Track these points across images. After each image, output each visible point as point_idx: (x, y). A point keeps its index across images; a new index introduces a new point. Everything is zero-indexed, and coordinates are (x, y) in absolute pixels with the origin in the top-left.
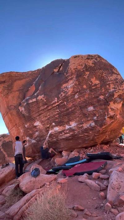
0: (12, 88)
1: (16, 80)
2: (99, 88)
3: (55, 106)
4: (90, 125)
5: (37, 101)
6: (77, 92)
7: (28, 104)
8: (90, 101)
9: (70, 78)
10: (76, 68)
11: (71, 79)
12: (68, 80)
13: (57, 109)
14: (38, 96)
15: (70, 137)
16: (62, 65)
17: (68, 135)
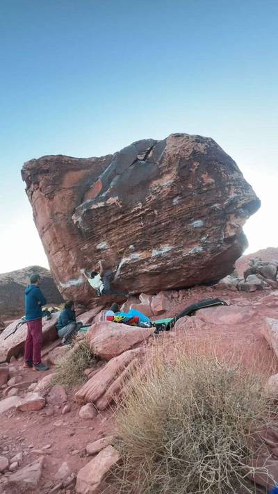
0: (61, 184)
1: (67, 171)
2: (215, 191)
3: (138, 217)
4: (195, 250)
5: (105, 207)
6: (178, 195)
7: (89, 211)
8: (197, 212)
9: (167, 170)
10: (178, 154)
11: (168, 172)
12: (163, 175)
13: (139, 221)
14: (107, 198)
15: (156, 269)
16: (152, 148)
17: (154, 266)
